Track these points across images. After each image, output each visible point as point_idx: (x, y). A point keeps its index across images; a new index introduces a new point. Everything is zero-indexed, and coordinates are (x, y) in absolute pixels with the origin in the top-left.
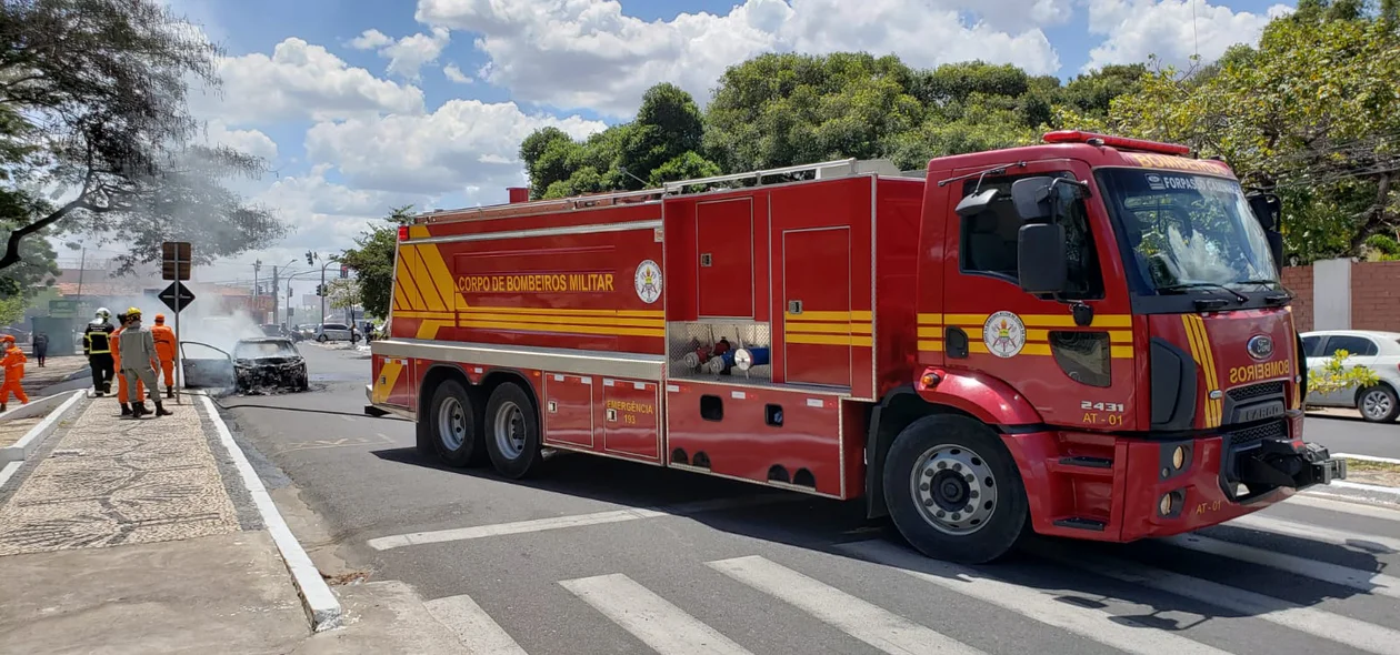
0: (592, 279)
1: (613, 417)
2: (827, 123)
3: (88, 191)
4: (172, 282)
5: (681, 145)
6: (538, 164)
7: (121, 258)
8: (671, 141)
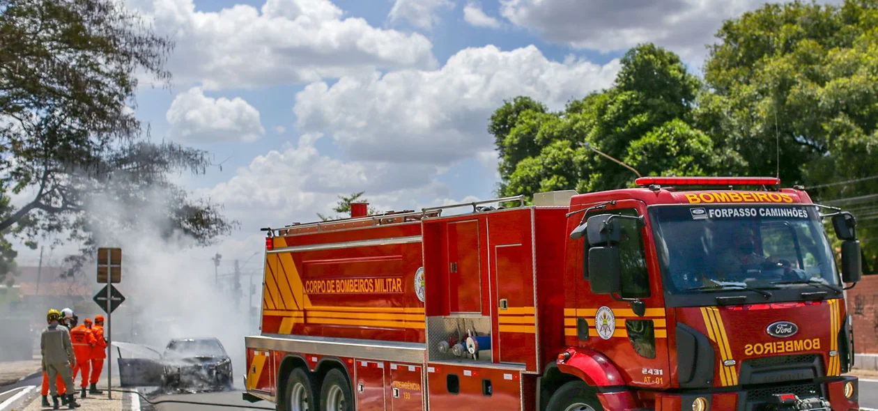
0: (388, 282)
1: (397, 395)
2: (832, 83)
3: (44, 191)
4: (105, 284)
5: (665, 113)
6: (508, 139)
7: (72, 258)
8: (654, 109)
